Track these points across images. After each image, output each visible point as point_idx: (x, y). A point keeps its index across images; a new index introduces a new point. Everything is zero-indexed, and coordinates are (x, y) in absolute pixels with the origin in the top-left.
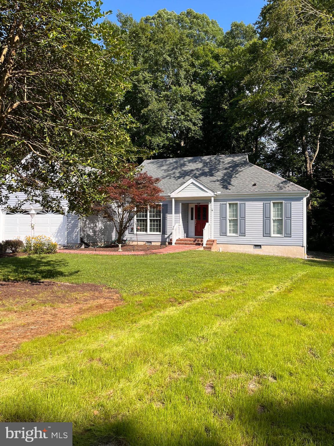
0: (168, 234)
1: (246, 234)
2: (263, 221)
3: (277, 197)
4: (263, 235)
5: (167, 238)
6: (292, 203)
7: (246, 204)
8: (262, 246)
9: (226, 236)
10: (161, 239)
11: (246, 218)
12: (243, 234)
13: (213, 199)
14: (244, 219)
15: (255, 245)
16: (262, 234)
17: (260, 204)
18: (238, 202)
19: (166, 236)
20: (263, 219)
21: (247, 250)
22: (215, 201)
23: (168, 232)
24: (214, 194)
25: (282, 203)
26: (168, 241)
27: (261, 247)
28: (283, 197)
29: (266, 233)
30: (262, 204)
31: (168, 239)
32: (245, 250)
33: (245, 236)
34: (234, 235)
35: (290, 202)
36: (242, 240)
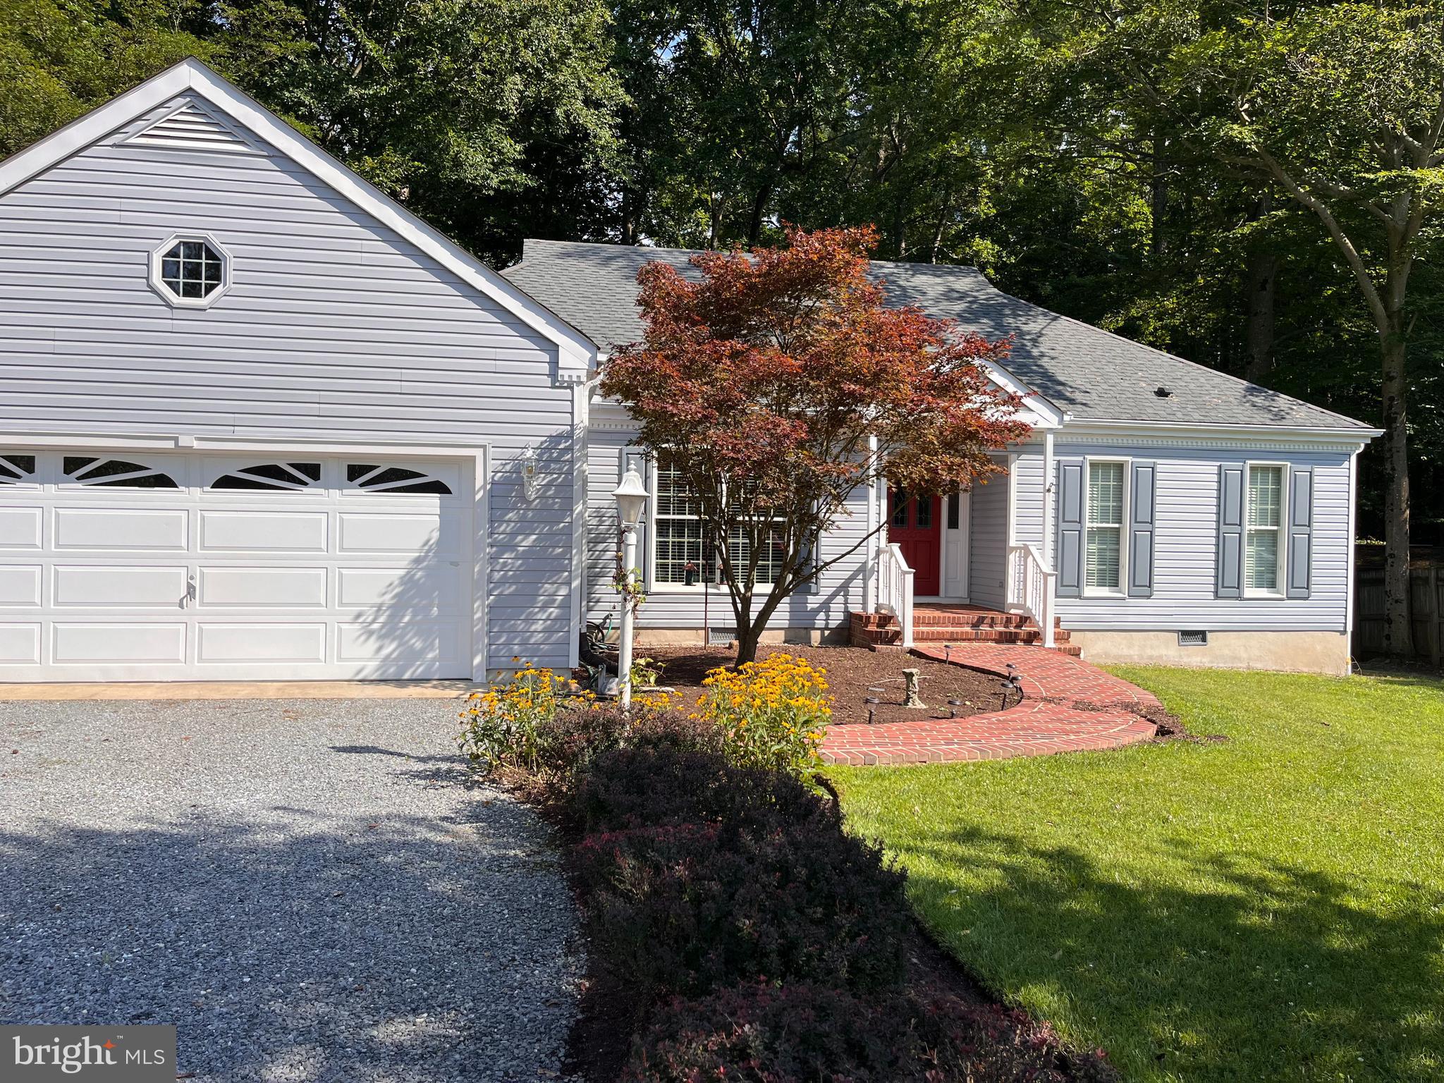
0: (823, 591)
1: (1156, 587)
2: (1218, 537)
3: (1268, 447)
4: (1216, 593)
5: (817, 611)
6: (1318, 470)
7: (1159, 468)
8: (1209, 635)
9: (1079, 597)
10: (787, 616)
11: (1157, 523)
12: (1144, 587)
13: (1050, 439)
14: (1149, 527)
15: (1186, 634)
16: (1212, 588)
17: (1207, 471)
18: (1129, 459)
19: (813, 602)
20: (1218, 529)
21: (1155, 653)
22: (1059, 450)
23: (822, 583)
24: (1061, 421)
25: (1278, 471)
26: (820, 623)
27: (1204, 640)
28: (1287, 447)
29: (1225, 585)
30: (1215, 470)
31: (822, 615)
32: (1149, 652)
33: (1149, 597)
34: (1105, 592)
35: (1308, 468)
36: (1138, 612)
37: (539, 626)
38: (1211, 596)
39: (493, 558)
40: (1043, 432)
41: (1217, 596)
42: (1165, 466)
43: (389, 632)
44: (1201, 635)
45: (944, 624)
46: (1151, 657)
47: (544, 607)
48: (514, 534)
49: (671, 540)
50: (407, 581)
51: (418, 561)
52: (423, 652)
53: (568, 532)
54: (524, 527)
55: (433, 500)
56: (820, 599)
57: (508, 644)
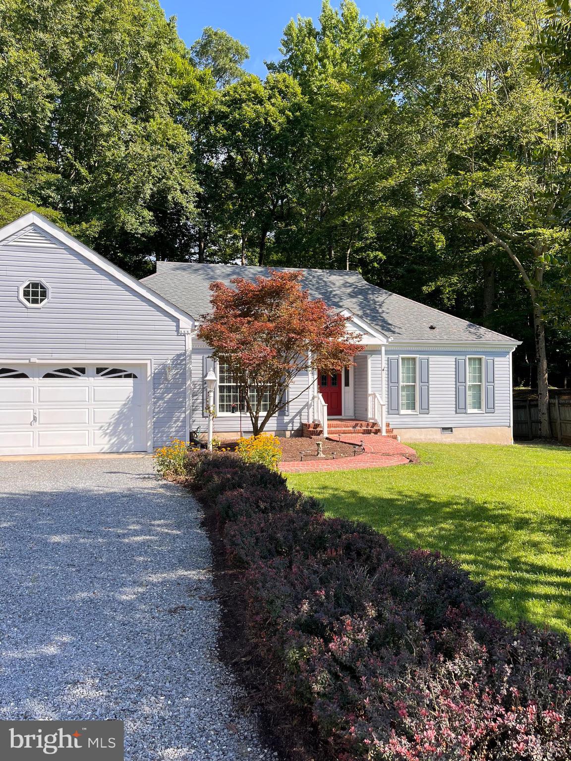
0: (290, 415)
1: (430, 409)
2: (456, 388)
3: (475, 350)
4: (456, 411)
5: (289, 423)
6: (496, 359)
7: (430, 359)
8: (453, 429)
9: (399, 414)
10: (276, 425)
11: (430, 383)
12: (426, 410)
13: (383, 349)
14: (427, 384)
15: (444, 429)
16: (454, 409)
17: (450, 360)
18: (418, 356)
19: (286, 419)
20: (456, 384)
21: (431, 437)
22: (387, 352)
23: (290, 411)
24: (388, 341)
25: (480, 359)
26: (290, 428)
27: (452, 431)
28: (483, 350)
29: (460, 408)
30: (454, 360)
31: (290, 425)
32: (429, 437)
33: (428, 414)
34: (410, 412)
35: (492, 358)
36: (424, 420)
37: (174, 429)
38: (454, 412)
39: (155, 403)
40: (380, 346)
41: (456, 413)
42: (433, 359)
43: (114, 433)
44: (450, 429)
45: (341, 427)
46: (430, 439)
47: (175, 422)
48: (163, 394)
49: (225, 394)
50: (121, 413)
51: (125, 405)
52: (127, 440)
53: (184, 392)
54: (167, 390)
55: (130, 381)
56: (290, 418)
57: (161, 437)
